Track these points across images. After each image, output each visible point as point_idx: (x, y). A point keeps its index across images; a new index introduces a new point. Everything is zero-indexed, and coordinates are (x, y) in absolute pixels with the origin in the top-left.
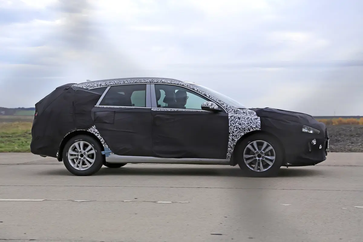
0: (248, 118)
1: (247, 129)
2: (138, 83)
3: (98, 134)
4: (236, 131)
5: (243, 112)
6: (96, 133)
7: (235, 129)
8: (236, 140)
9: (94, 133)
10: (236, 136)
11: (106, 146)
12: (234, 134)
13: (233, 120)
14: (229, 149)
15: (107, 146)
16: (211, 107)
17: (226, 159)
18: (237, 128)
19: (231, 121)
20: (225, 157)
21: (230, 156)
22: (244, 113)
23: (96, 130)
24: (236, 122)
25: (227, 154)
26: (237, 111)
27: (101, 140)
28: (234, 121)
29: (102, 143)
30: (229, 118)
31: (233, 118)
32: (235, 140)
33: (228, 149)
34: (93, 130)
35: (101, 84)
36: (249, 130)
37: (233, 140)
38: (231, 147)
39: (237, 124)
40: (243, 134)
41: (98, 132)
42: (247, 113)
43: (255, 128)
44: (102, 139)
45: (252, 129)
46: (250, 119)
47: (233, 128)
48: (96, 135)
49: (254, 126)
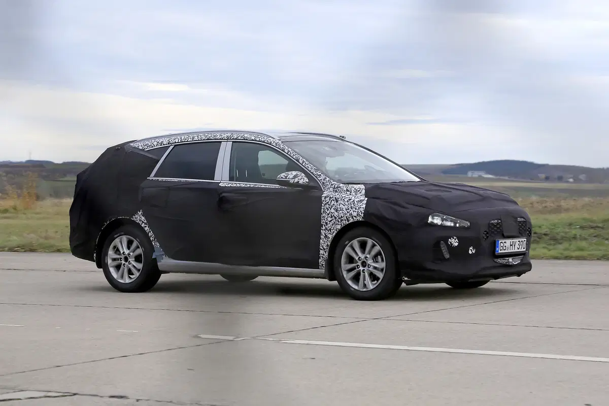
0: (350, 200)
1: (345, 218)
2: (211, 139)
3: (145, 224)
4: (330, 221)
5: (345, 190)
6: (143, 222)
7: (330, 219)
8: (330, 236)
9: (140, 223)
10: (330, 230)
11: (156, 245)
12: (327, 227)
13: (328, 203)
14: (322, 252)
15: (158, 244)
16: (292, 181)
17: (319, 269)
18: (331, 217)
19: (325, 205)
20: (317, 266)
21: (323, 263)
22: (347, 190)
23: (143, 218)
24: (332, 207)
25: (320, 260)
26: (337, 188)
27: (150, 235)
28: (329, 205)
29: (151, 239)
30: (323, 199)
31: (328, 199)
32: (328, 238)
33: (320, 251)
34: (139, 218)
35: (162, 142)
36: (348, 221)
37: (326, 236)
38: (324, 249)
39: (332, 211)
40: (339, 227)
41: (146, 222)
42: (353, 191)
43: (355, 217)
44: (151, 232)
45: (353, 218)
46: (352, 201)
47: (326, 217)
48: (143, 225)
49: (355, 214)
